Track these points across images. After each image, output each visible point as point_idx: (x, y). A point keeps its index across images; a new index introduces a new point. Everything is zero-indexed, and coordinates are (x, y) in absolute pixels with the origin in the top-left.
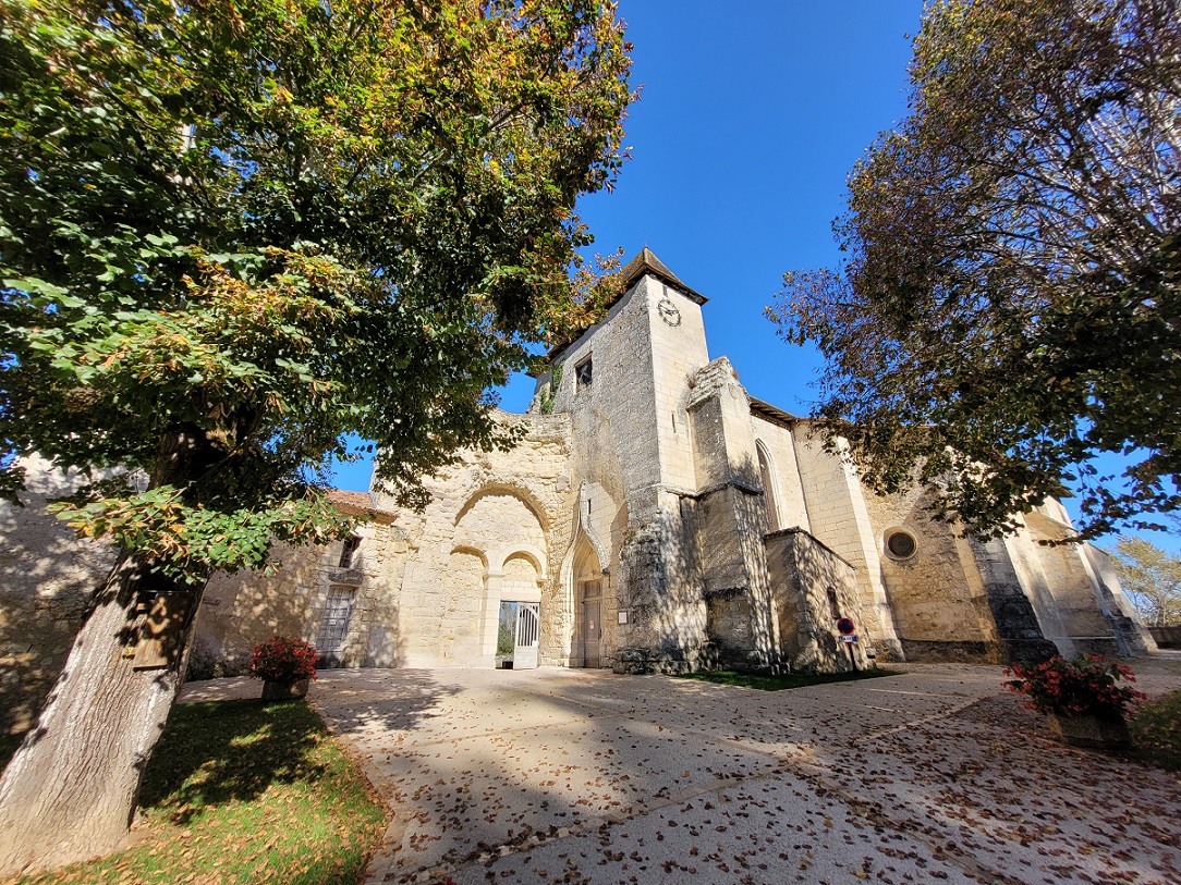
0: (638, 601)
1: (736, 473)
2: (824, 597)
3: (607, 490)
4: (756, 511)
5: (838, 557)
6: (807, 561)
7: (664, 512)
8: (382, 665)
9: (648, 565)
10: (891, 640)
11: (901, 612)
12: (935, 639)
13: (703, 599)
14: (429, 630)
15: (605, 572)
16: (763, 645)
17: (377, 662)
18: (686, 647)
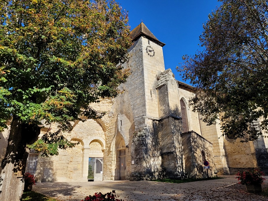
0: (138, 157)
1: (172, 112)
2: (200, 154)
3: (127, 117)
4: (179, 125)
5: (206, 140)
6: (195, 142)
7: (147, 126)
8: (49, 181)
9: (142, 144)
10: (225, 168)
11: (230, 158)
12: (240, 167)
13: (160, 155)
14: (64, 169)
15: (127, 147)
16: (179, 170)
17: (47, 180)
18: (154, 171)
